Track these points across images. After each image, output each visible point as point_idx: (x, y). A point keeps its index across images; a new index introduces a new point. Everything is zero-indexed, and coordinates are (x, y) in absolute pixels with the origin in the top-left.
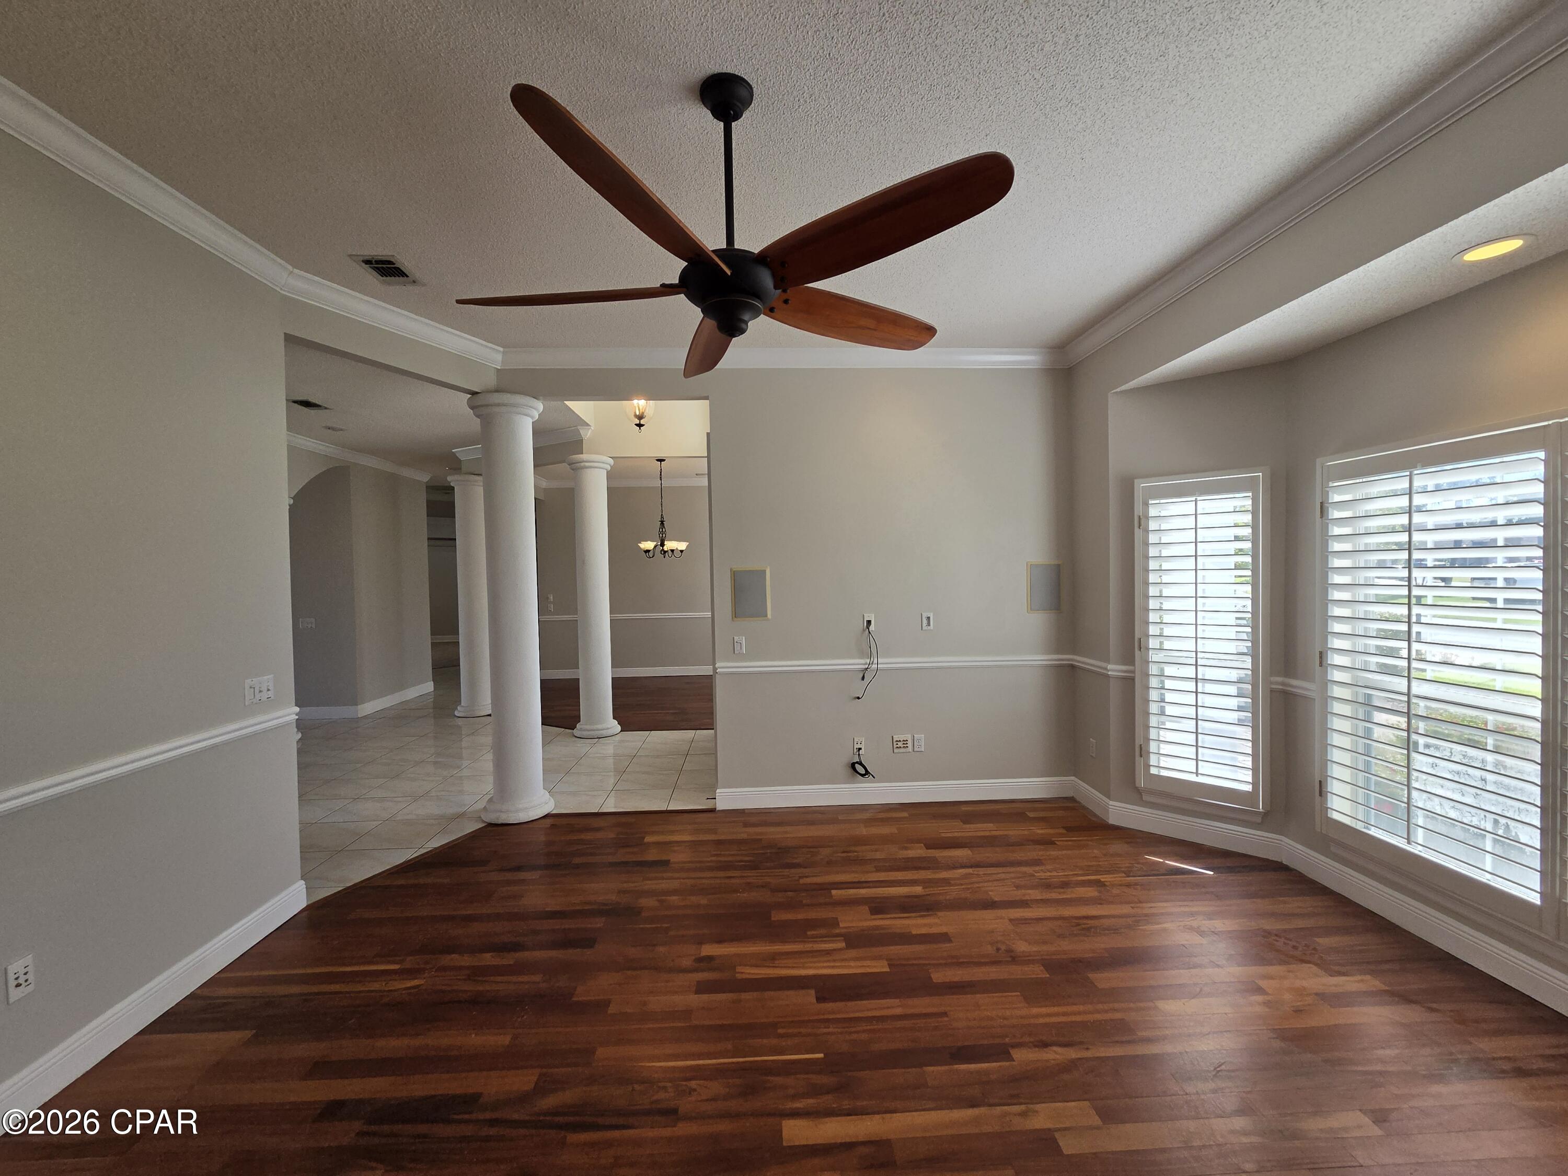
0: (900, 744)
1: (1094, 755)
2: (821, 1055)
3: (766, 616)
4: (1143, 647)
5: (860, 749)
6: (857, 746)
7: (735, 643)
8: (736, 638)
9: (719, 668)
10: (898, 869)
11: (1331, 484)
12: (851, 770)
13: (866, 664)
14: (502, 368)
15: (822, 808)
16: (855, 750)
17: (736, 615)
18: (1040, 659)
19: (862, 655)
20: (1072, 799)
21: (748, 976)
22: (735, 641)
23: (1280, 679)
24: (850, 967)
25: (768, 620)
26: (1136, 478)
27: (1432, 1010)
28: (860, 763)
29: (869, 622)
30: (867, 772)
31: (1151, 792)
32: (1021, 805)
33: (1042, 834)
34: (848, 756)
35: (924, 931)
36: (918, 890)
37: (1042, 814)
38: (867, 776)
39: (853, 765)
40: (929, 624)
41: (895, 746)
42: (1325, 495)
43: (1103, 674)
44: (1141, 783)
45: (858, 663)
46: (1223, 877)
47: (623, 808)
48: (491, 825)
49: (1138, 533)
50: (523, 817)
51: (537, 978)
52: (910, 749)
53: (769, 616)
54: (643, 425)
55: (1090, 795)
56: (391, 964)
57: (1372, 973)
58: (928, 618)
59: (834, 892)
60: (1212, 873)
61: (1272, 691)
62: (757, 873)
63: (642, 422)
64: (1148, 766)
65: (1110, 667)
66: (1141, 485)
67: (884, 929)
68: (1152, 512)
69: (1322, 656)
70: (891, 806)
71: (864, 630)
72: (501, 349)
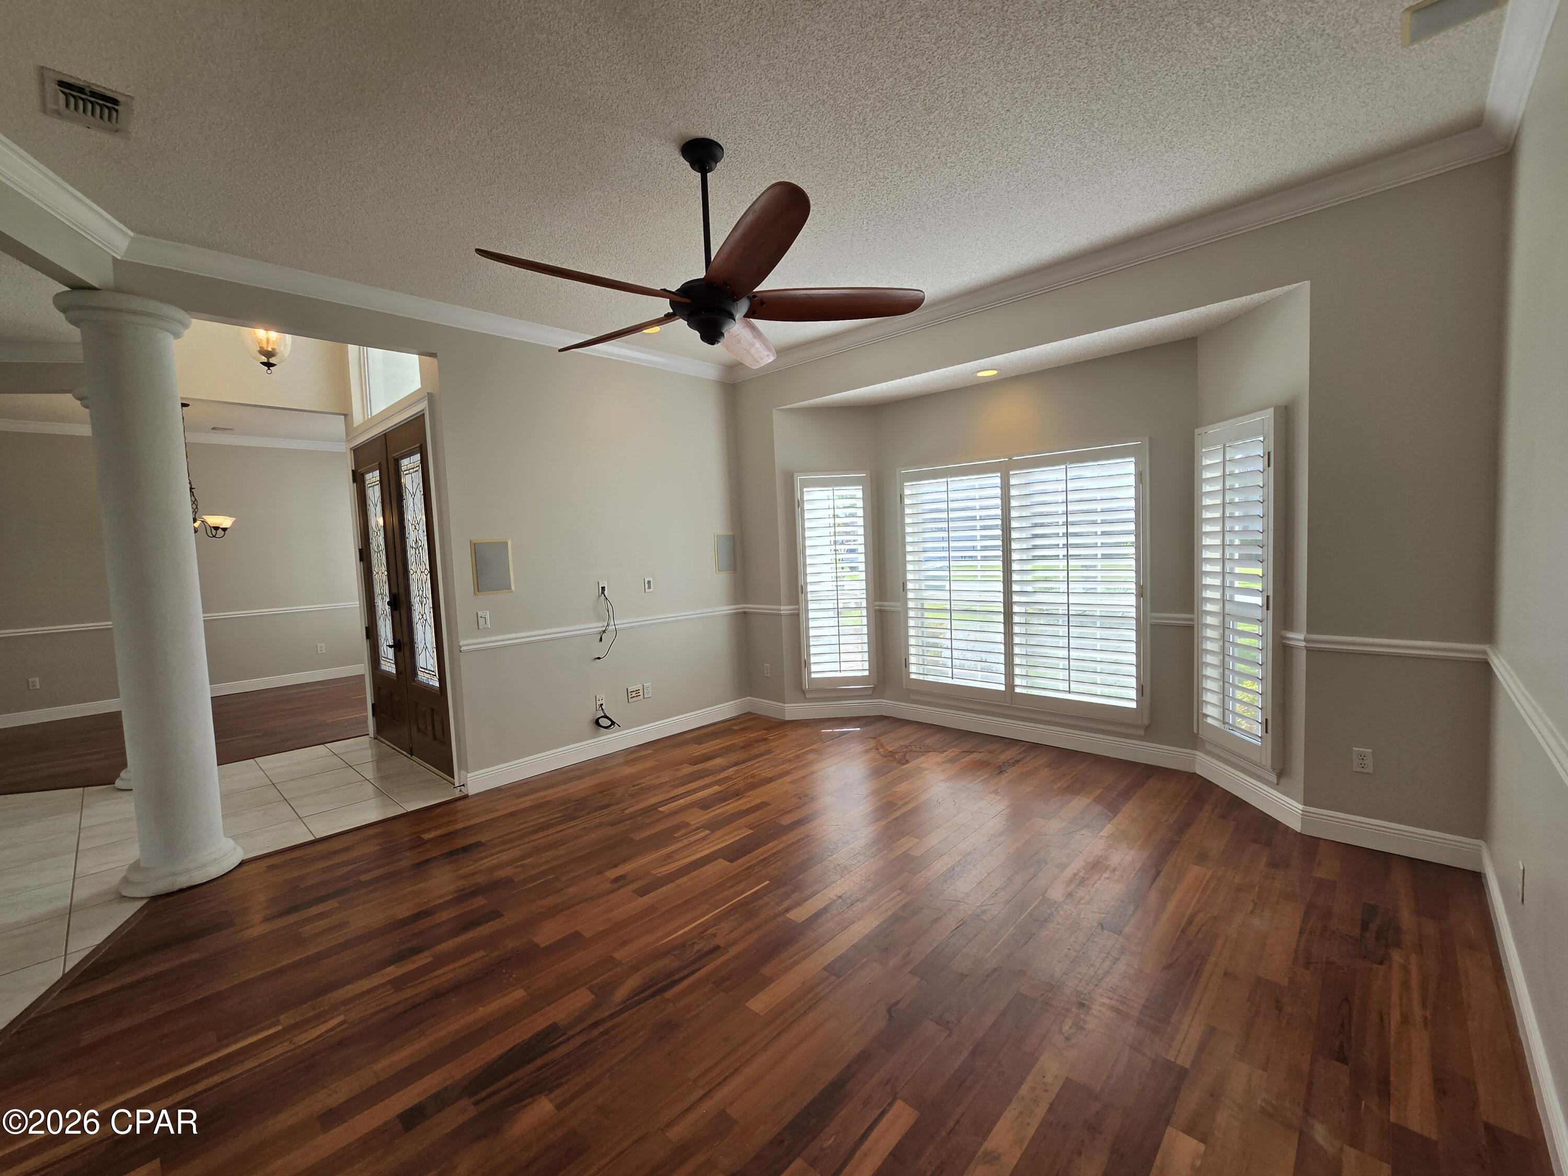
0: (634, 694)
1: (768, 675)
2: (768, 882)
3: (511, 588)
4: (804, 591)
5: (602, 705)
6: (599, 703)
7: (480, 619)
8: (480, 614)
9: (463, 646)
10: (683, 784)
11: (905, 484)
12: (595, 726)
13: (603, 626)
14: (124, 259)
15: (579, 765)
16: (598, 707)
17: (479, 587)
18: (727, 609)
19: (599, 618)
20: (749, 713)
21: (664, 874)
22: (479, 616)
23: (878, 603)
24: (726, 840)
25: (513, 592)
26: (796, 472)
27: (980, 752)
28: (605, 717)
29: (603, 588)
30: (613, 723)
31: (812, 691)
32: (728, 723)
33: (754, 737)
34: (591, 713)
35: (748, 806)
36: (716, 788)
37: (742, 726)
38: (613, 726)
39: (597, 722)
40: (649, 588)
41: (630, 696)
42: (902, 490)
43: (775, 614)
44: (807, 686)
45: (598, 626)
46: (865, 729)
47: (348, 826)
48: (154, 899)
49: (798, 511)
50: (214, 871)
51: (478, 955)
52: (642, 696)
53: (513, 588)
54: (273, 365)
55: (766, 706)
56: (262, 1031)
57: (954, 747)
58: (649, 582)
59: (661, 809)
60: (859, 729)
61: (876, 611)
62: (582, 820)
63: (272, 360)
64: (810, 673)
65: (782, 608)
66: (798, 478)
67: (725, 813)
68: (806, 497)
69: (904, 585)
70: (634, 749)
71: (599, 596)
72: (131, 234)
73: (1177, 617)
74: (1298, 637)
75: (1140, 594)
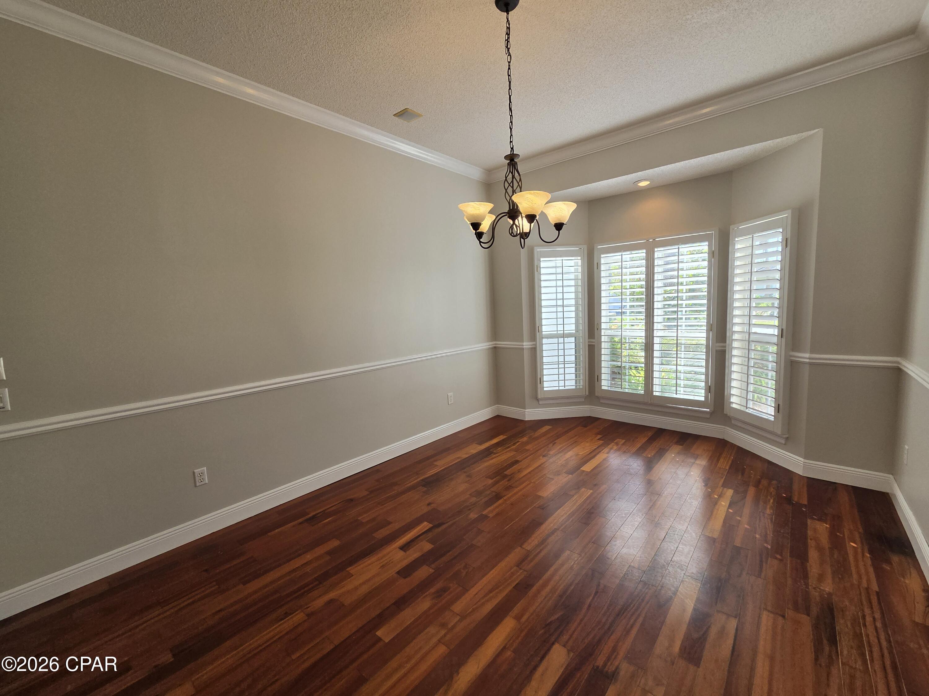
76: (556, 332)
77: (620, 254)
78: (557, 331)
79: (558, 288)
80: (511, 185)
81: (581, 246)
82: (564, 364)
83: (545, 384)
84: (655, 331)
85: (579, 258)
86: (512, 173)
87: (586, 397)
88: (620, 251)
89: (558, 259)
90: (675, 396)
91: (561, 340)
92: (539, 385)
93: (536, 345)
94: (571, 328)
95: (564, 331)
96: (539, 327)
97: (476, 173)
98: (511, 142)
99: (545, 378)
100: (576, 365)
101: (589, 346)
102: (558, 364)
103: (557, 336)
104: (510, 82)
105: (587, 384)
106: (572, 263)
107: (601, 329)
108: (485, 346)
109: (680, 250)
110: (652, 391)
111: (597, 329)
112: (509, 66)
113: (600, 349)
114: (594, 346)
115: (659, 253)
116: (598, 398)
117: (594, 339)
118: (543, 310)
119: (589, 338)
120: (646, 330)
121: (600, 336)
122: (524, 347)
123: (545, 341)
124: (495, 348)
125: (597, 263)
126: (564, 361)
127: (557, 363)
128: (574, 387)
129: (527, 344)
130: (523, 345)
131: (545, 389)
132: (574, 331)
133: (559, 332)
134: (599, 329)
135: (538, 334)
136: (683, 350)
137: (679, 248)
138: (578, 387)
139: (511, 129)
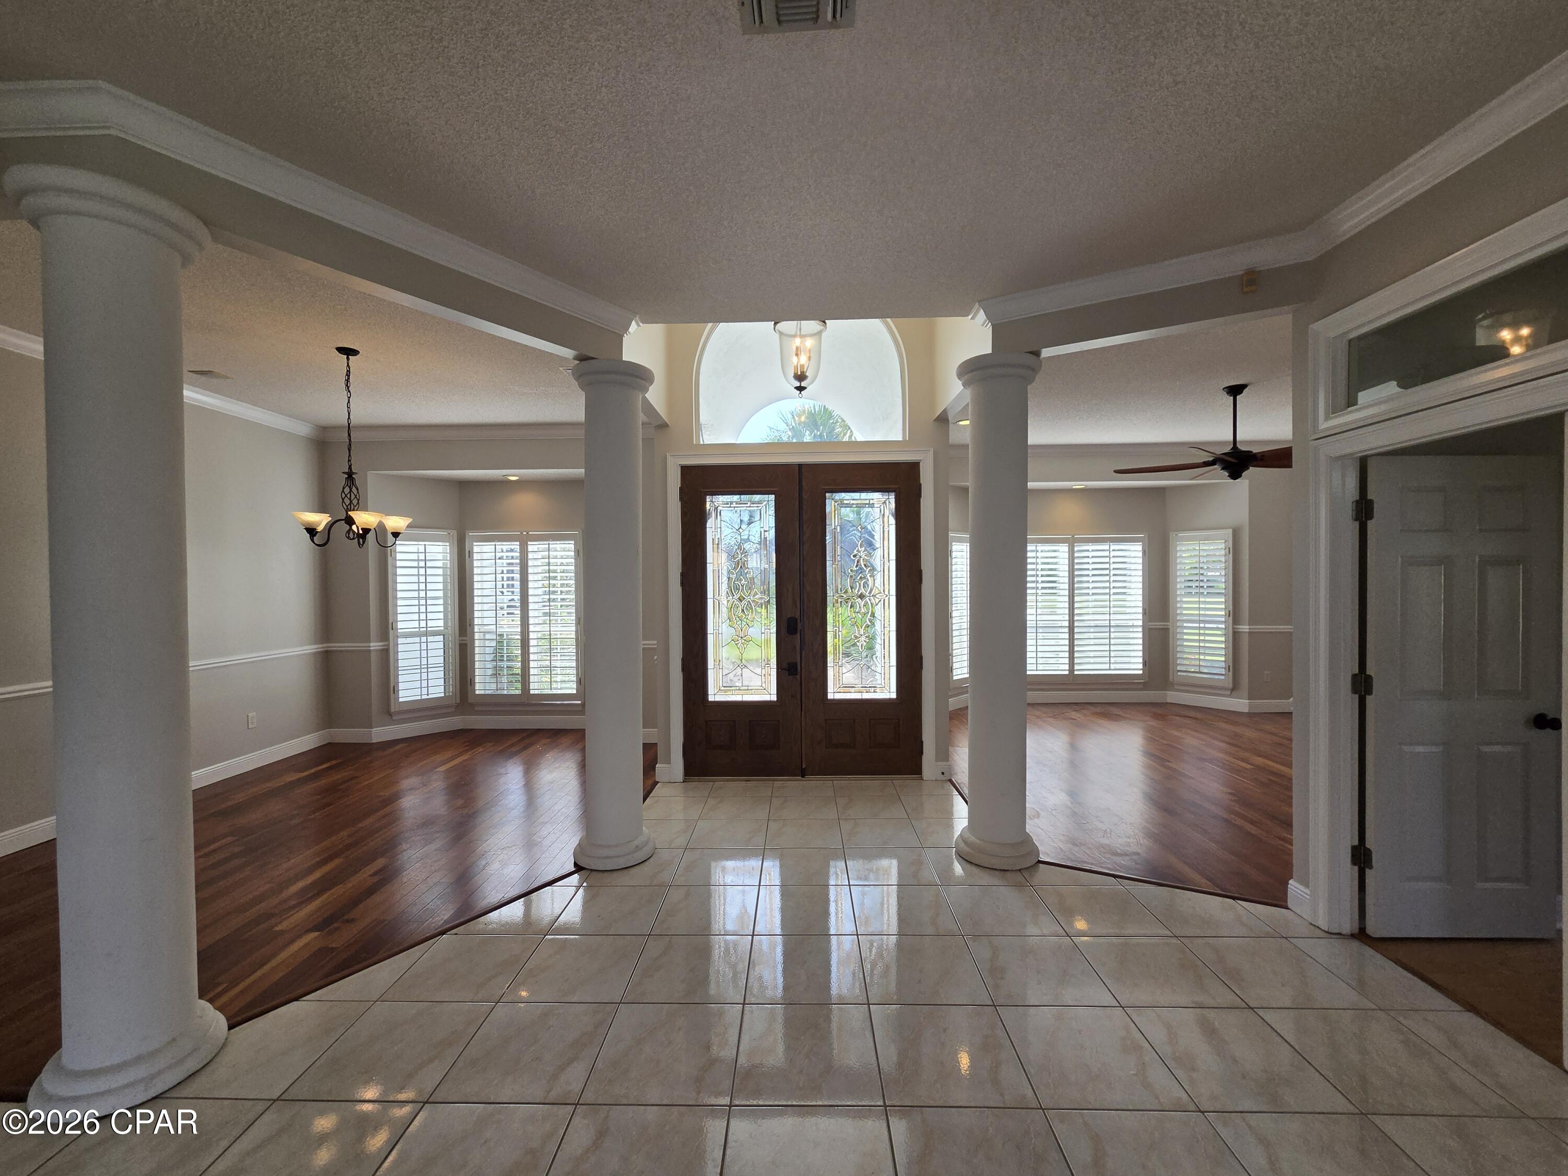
73: (1159, 624)
74: (1245, 628)
75: (1144, 613)
76: (418, 630)
77: (494, 543)
78: (419, 628)
79: (420, 577)
80: (348, 496)
81: (449, 531)
82: (427, 668)
83: (401, 694)
84: (530, 626)
85: (448, 544)
86: (350, 487)
87: (457, 706)
88: (494, 541)
89: (420, 543)
90: (549, 692)
91: (424, 639)
92: (392, 696)
93: (388, 645)
94: (438, 623)
95: (427, 627)
96: (392, 623)
97: (303, 429)
98: (349, 461)
99: (401, 686)
100: (444, 669)
101: (460, 645)
102: (421, 668)
103: (419, 635)
104: (349, 414)
105: (458, 690)
106: (440, 549)
107: (474, 625)
108: (317, 648)
109: (550, 546)
110: (529, 690)
111: (470, 625)
112: (349, 400)
113: (473, 648)
114: (466, 644)
115: (532, 547)
116: (472, 705)
117: (466, 636)
118: (400, 602)
119: (460, 636)
120: (522, 625)
121: (473, 633)
122: (371, 648)
123: (400, 641)
124: (327, 652)
125: (469, 552)
126: (427, 665)
127: (419, 667)
128: (442, 695)
129: (375, 645)
130: (370, 647)
131: (401, 700)
132: (442, 628)
133: (421, 629)
134: (472, 625)
135: (391, 632)
136: (559, 644)
137: (549, 544)
138: (447, 694)
139: (349, 451)
